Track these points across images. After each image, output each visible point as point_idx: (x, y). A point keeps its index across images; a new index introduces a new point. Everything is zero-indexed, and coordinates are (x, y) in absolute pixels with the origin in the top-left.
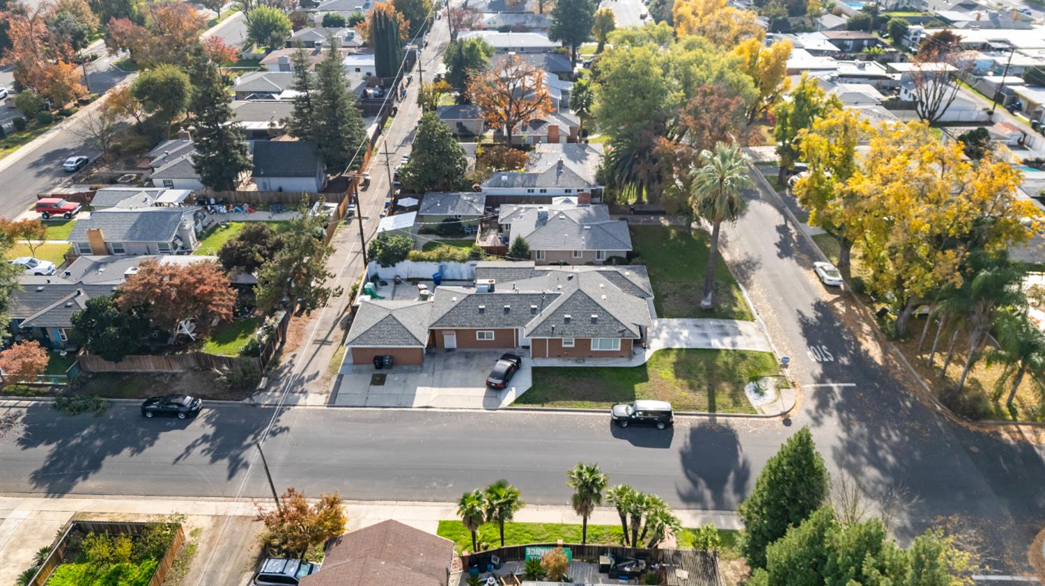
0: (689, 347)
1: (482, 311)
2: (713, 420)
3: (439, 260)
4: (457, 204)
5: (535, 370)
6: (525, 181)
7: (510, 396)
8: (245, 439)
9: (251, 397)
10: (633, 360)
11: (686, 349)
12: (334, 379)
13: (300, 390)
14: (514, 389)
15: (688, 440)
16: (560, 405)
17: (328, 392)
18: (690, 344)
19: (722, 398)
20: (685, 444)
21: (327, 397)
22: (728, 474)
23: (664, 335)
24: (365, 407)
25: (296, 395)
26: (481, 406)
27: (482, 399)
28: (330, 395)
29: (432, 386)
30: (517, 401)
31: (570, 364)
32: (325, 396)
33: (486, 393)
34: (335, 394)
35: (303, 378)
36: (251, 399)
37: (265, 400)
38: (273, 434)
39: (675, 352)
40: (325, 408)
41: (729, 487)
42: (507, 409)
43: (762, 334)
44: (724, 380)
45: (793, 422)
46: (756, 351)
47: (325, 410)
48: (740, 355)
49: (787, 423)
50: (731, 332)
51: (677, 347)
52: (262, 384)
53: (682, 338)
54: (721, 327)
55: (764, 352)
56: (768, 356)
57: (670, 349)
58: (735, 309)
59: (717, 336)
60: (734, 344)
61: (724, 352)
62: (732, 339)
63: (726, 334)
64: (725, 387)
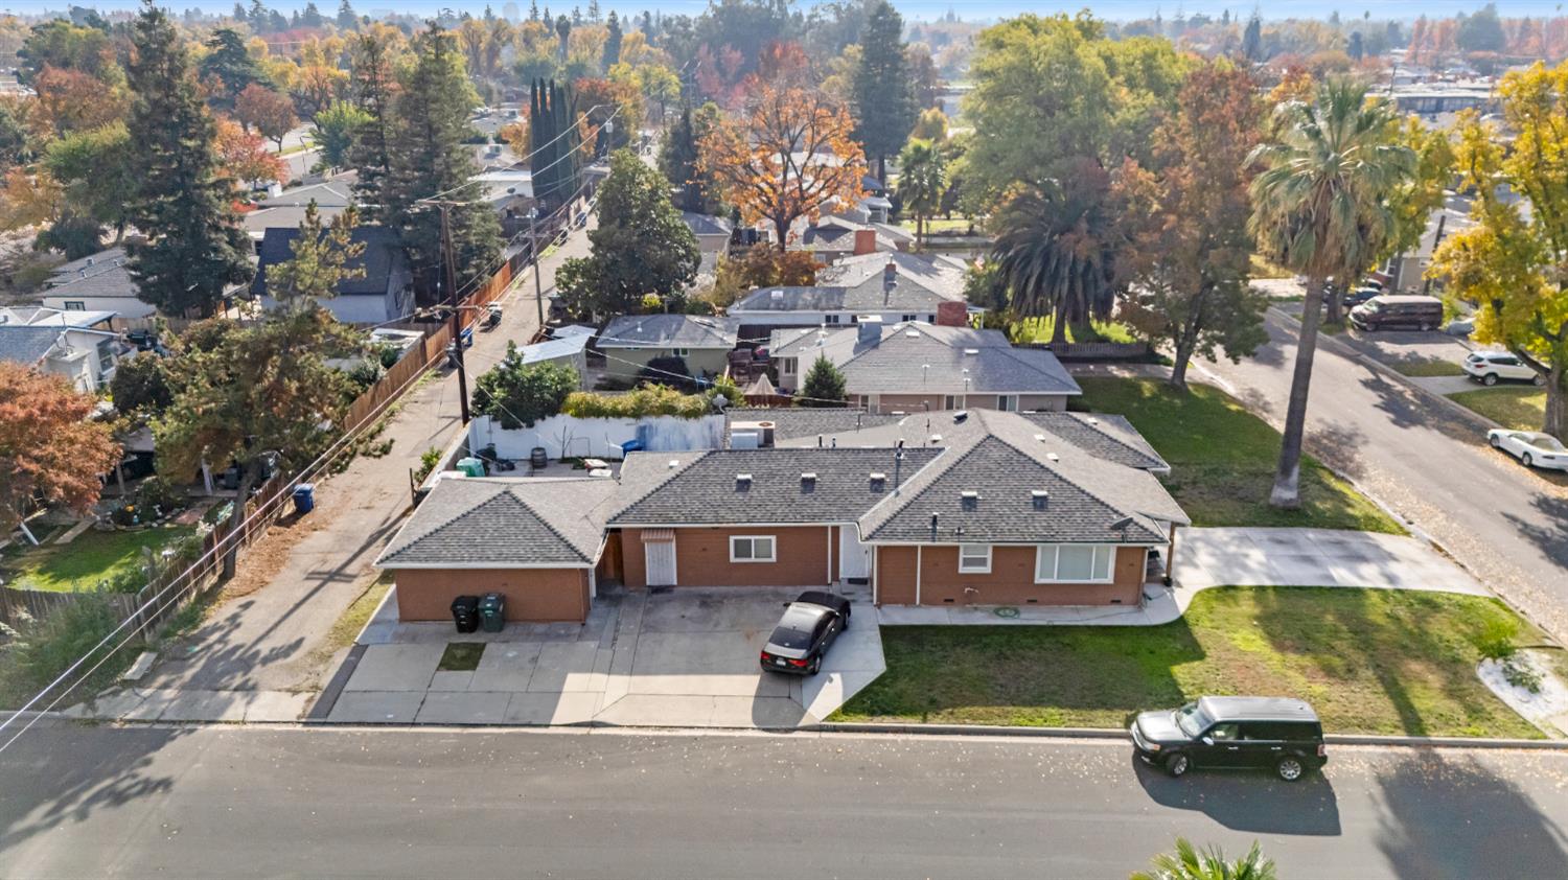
0: (1280, 584)
1: (744, 485)
3: (636, 413)
4: (678, 329)
5: (888, 633)
6: (819, 299)
7: (828, 696)
8: (22, 814)
10: (1147, 611)
11: (1275, 588)
12: (341, 657)
13: (238, 680)
14: (836, 677)
15: (1386, 810)
17: (315, 688)
18: (1280, 578)
19: (1429, 700)
20: (1382, 821)
21: (310, 700)
23: (1207, 559)
24: (413, 724)
25: (224, 694)
26: (745, 719)
27: (751, 701)
28: (319, 695)
29: (610, 672)
30: (848, 708)
31: (981, 618)
32: (306, 696)
33: (760, 688)
34: (333, 693)
35: (257, 653)
36: (91, 706)
37: (128, 709)
38: (118, 798)
39: (1249, 592)
40: (298, 727)
42: (820, 729)
43: (1444, 560)
44: (1411, 656)
46: (1456, 594)
47: (297, 732)
48: (1419, 600)
50: (1369, 554)
51: (1248, 583)
52: (137, 668)
53: (1254, 565)
54: (1338, 544)
55: (1476, 596)
56: (1490, 604)
57: (1231, 587)
58: (1353, 512)
59: (1338, 561)
60: (1390, 578)
61: (1373, 595)
62: (1381, 567)
63: (1360, 558)
64: (1422, 672)
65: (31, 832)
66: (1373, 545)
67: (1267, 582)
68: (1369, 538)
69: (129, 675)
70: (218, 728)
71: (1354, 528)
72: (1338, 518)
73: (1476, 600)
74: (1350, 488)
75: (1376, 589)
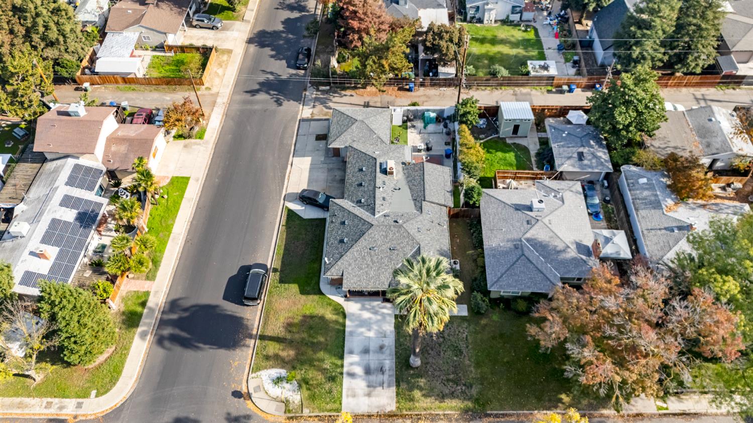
0: (347, 334)
1: (361, 170)
2: (251, 336)
5: (323, 220)
7: (295, 206)
8: (275, 91)
12: (325, 117)
13: (318, 104)
15: (230, 313)
16: (282, 236)
17: (313, 117)
19: (273, 348)
20: (225, 310)
22: (189, 333)
23: (366, 315)
24: (297, 135)
25: (313, 104)
26: (289, 191)
29: (311, 165)
30: (289, 210)
32: (310, 116)
34: (311, 120)
35: (328, 103)
36: (311, 87)
37: (309, 92)
38: (277, 101)
39: (341, 321)
40: (299, 118)
41: (177, 332)
42: (283, 206)
43: (374, 411)
44: (297, 355)
45: (236, 399)
46: (341, 396)
47: (297, 118)
48: (334, 378)
49: (237, 394)
50: (373, 378)
51: (348, 323)
52: (324, 88)
53: (362, 330)
54: (381, 370)
55: (341, 404)
56: (336, 406)
57: (344, 316)
58: (417, 394)
59: (365, 362)
60: (352, 375)
61: (339, 362)
62: (360, 376)
63: (368, 371)
64: (288, 353)
65: (269, 94)
66: (382, 384)
67: (347, 329)
68: (389, 386)
69: (322, 88)
70: (301, 106)
71: (398, 386)
72: (408, 382)
73: (338, 402)
74: (451, 408)
75: (342, 366)
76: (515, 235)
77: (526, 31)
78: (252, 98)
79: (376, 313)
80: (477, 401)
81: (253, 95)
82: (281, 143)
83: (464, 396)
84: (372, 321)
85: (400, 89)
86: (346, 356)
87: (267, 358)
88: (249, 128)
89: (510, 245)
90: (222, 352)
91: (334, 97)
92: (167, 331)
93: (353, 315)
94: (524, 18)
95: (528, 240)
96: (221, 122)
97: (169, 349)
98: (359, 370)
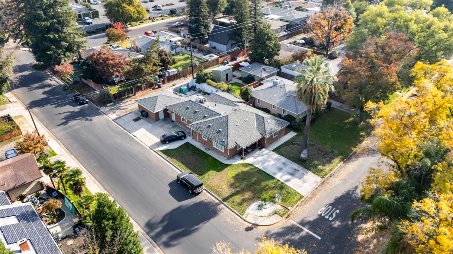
0: (263, 170)
1: (187, 108)
2: (218, 204)
3: (215, 87)
4: (257, 69)
5: (187, 144)
7: (164, 147)
8: (79, 117)
9: (101, 106)
10: (228, 161)
11: (259, 170)
12: (127, 113)
13: (115, 111)
14: (169, 146)
15: (191, 204)
16: (173, 161)
18: (265, 169)
19: (237, 199)
20: (188, 205)
22: (181, 228)
23: (260, 158)
24: (121, 126)
25: (112, 112)
26: (149, 145)
27: (154, 143)
29: (147, 130)
30: (161, 151)
31: (202, 149)
32: (117, 116)
33: (158, 142)
34: (120, 117)
35: (121, 108)
36: (100, 108)
37: (102, 109)
39: (253, 167)
40: (111, 120)
41: (171, 233)
42: (155, 152)
43: (315, 186)
44: (253, 192)
45: (252, 231)
46: (295, 191)
47: (110, 121)
48: (282, 187)
49: (248, 229)
50: (297, 175)
51: (257, 166)
52: (110, 104)
53: (266, 164)
54: (296, 170)
55: (299, 194)
56: (298, 196)
57: (252, 165)
58: (320, 167)
59: (286, 172)
60: (288, 180)
61: (275, 181)
62: (291, 178)
63: (292, 174)
64: (247, 195)
66: (304, 174)
67: (260, 168)
68: (307, 173)
69: (108, 105)
70: (106, 116)
71: (310, 170)
72: (311, 166)
73: (297, 194)
74: (338, 163)
75: (279, 181)
76: (282, 93)
77: (183, 55)
78: (67, 126)
79: (263, 155)
80: (342, 154)
81: (66, 124)
82: (116, 132)
83: (336, 156)
84: (266, 158)
85: (153, 89)
86: (275, 176)
87: (240, 204)
88: (84, 136)
89: (284, 98)
90: (213, 221)
91: (121, 105)
92: (165, 238)
93: (254, 162)
94: (177, 52)
95: (289, 92)
96: (59, 144)
97: (178, 244)
98: (288, 177)
